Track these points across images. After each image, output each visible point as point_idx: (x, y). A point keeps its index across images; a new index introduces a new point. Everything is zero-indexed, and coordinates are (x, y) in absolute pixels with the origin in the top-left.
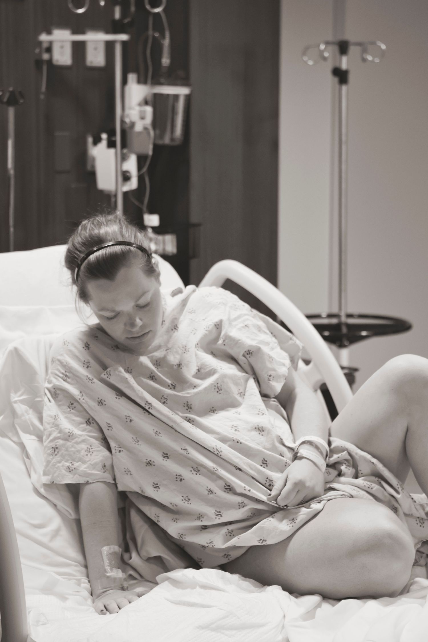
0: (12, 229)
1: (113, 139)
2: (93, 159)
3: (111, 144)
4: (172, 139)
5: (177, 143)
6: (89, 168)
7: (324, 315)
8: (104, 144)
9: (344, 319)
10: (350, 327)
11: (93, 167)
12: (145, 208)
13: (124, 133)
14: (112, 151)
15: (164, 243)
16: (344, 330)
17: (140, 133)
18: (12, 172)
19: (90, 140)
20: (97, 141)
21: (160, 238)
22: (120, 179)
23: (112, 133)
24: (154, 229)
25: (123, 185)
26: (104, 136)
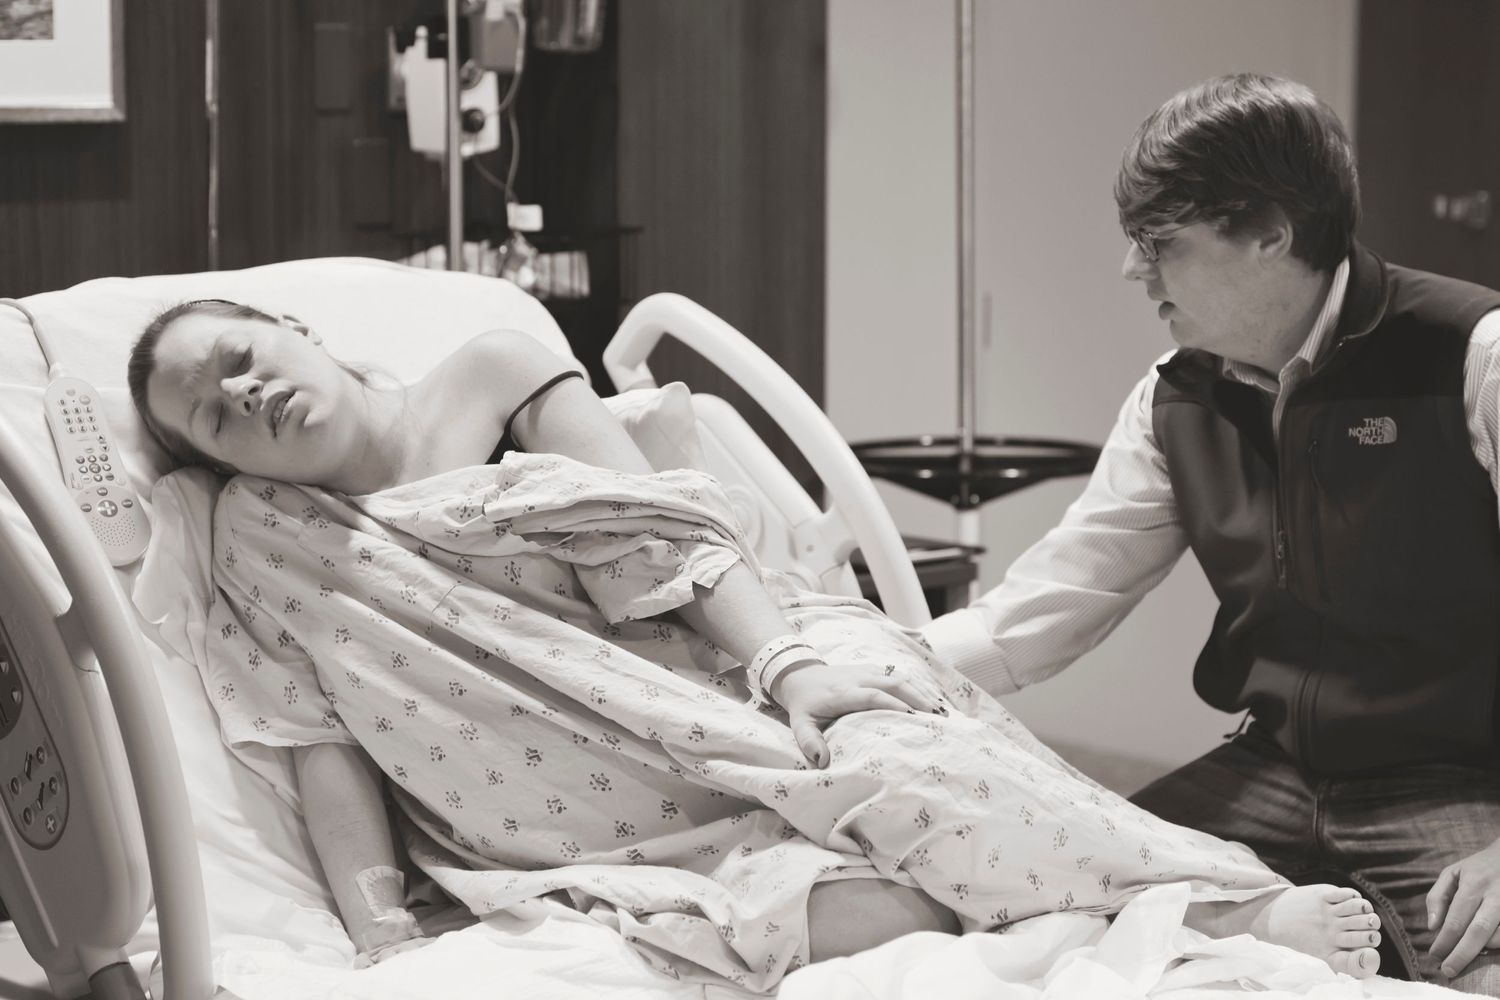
0: (214, 233)
1: (441, 36)
2: (402, 85)
3: (437, 50)
4: (579, 40)
5: (588, 48)
6: (393, 102)
7: (927, 440)
8: (420, 47)
9: (967, 445)
10: (978, 462)
11: (402, 100)
12: (509, 192)
13: (463, 23)
14: (439, 64)
15: (553, 268)
16: (965, 467)
17: (496, 25)
18: (213, 108)
19: (392, 40)
20: (405, 42)
21: (546, 259)
22: (456, 125)
23: (437, 26)
24: (530, 237)
25: (462, 142)
26: (422, 32)
